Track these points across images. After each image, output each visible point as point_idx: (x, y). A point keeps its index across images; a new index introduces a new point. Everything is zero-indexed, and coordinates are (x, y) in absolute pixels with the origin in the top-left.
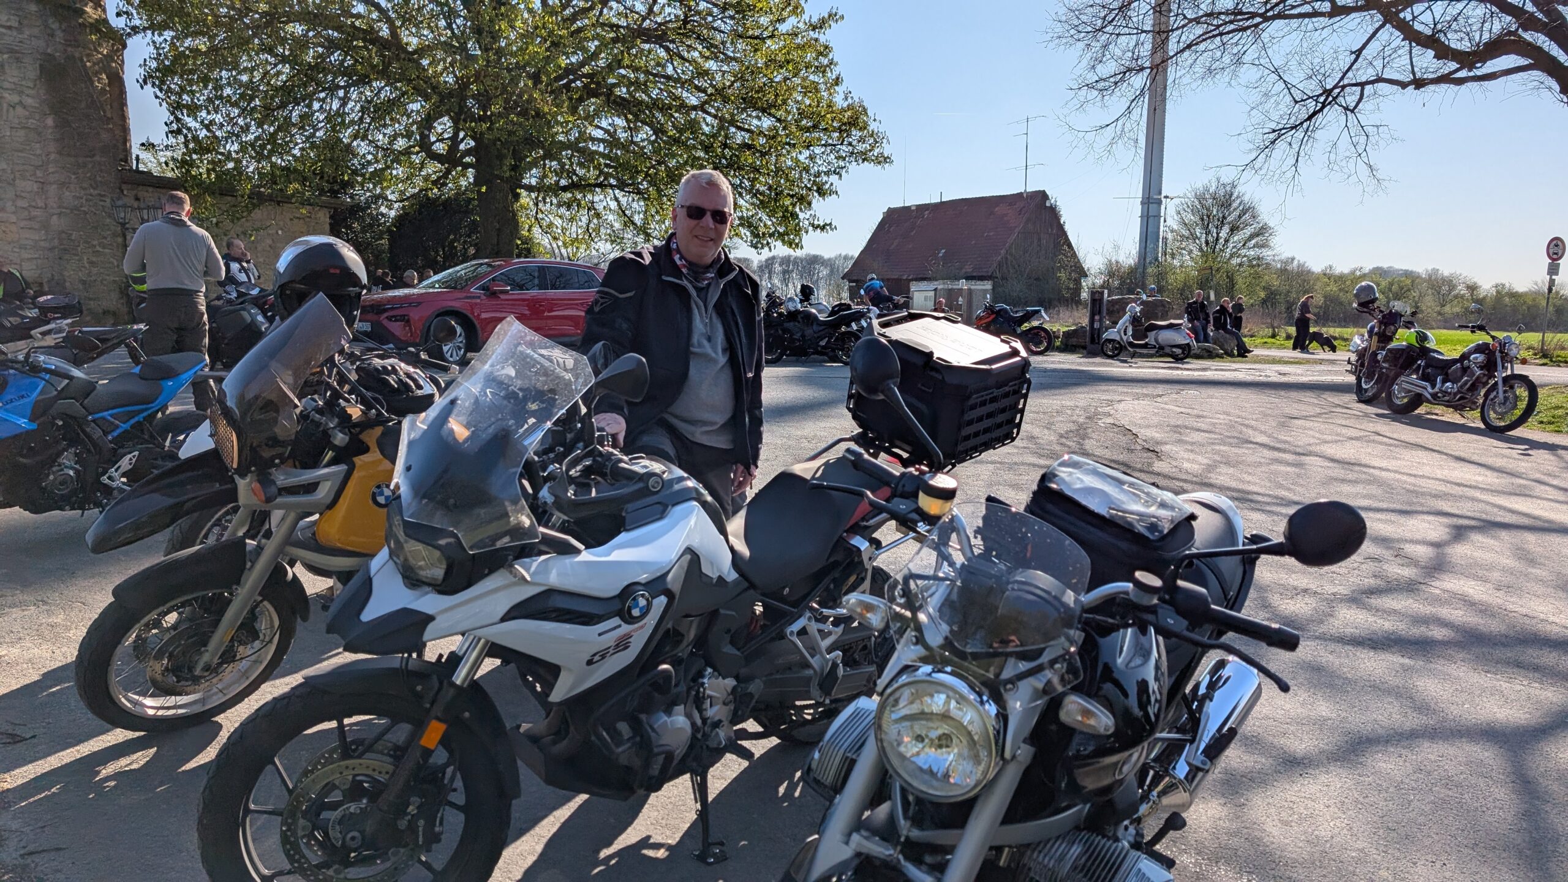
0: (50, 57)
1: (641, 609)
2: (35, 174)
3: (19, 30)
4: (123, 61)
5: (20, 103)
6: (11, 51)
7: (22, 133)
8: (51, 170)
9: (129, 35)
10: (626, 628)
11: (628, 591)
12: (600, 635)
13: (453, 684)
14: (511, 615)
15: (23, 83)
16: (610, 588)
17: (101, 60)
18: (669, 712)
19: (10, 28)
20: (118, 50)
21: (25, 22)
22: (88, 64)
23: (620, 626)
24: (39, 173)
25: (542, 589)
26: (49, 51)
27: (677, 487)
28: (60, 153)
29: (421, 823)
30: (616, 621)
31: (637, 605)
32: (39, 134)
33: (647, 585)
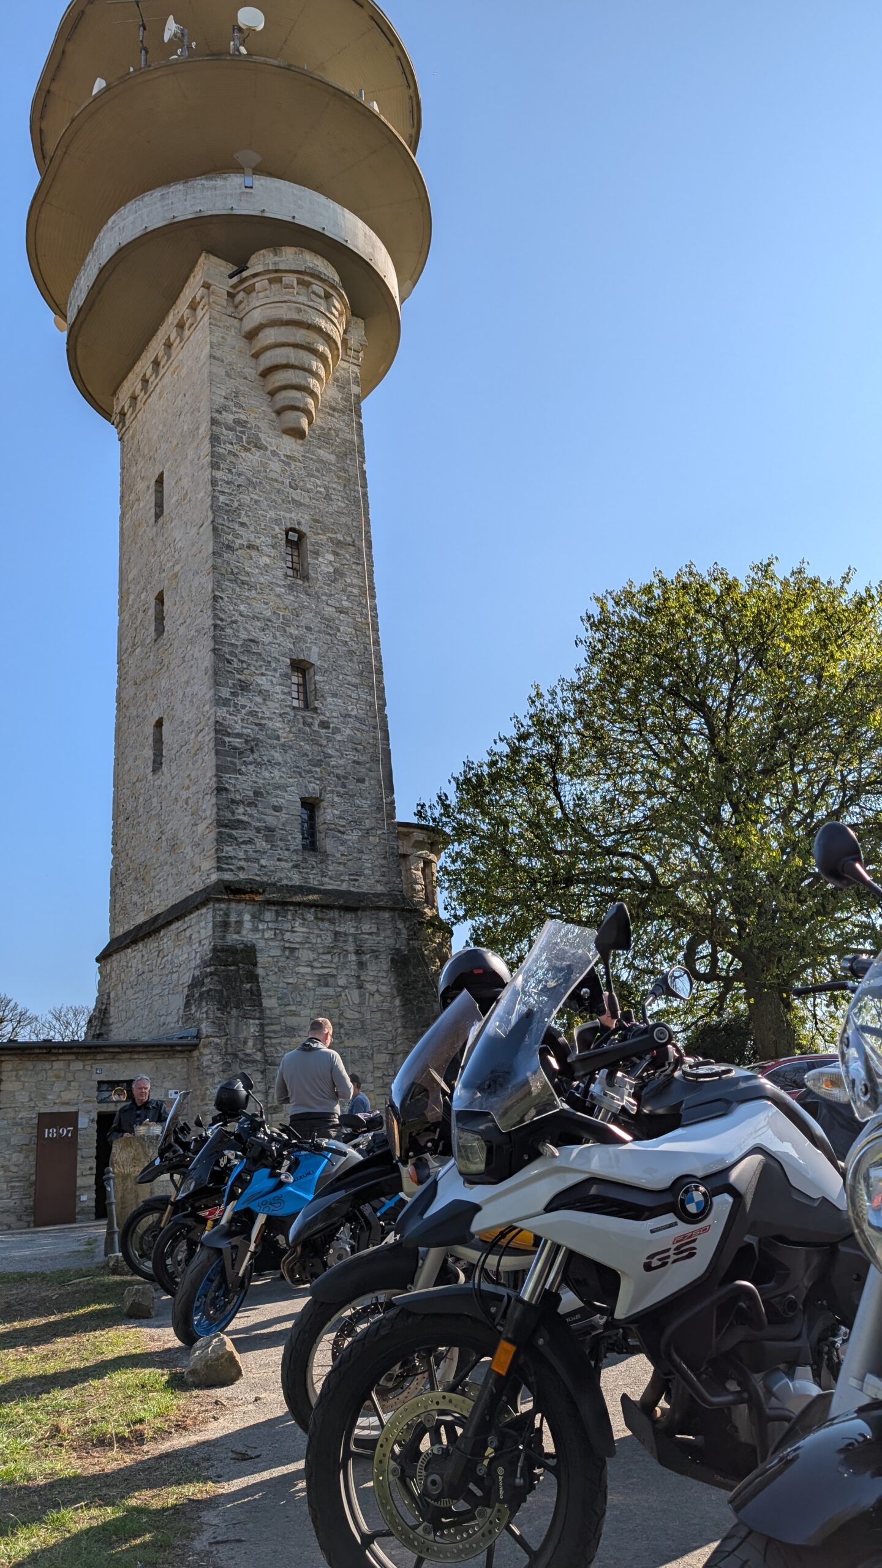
0: (398, 951)
1: (698, 1204)
2: (387, 1048)
3: (377, 934)
4: (451, 946)
5: (378, 991)
6: (373, 951)
7: (379, 1015)
8: (398, 1042)
9: (453, 924)
10: (683, 1228)
11: (683, 1183)
12: (652, 1231)
13: (521, 1301)
14: (556, 1203)
15: (380, 974)
16: (659, 1178)
17: (435, 949)
18: (791, 1375)
19: (371, 934)
20: (447, 938)
21: (381, 927)
22: (426, 952)
23: (676, 1224)
24: (390, 1047)
25: (583, 1177)
26: (397, 946)
27: (742, 1085)
28: (404, 1027)
29: (501, 1471)
30: (670, 1218)
31: (692, 1200)
32: (390, 1013)
33: (704, 1180)
